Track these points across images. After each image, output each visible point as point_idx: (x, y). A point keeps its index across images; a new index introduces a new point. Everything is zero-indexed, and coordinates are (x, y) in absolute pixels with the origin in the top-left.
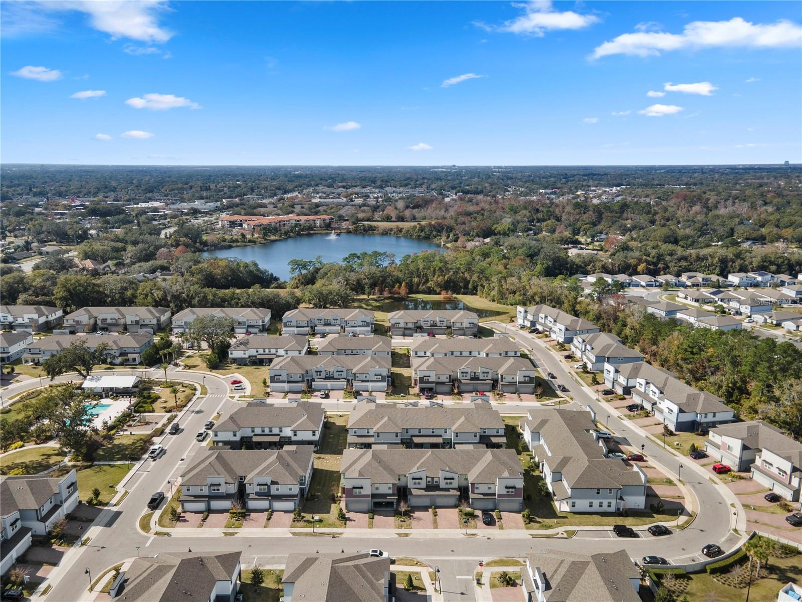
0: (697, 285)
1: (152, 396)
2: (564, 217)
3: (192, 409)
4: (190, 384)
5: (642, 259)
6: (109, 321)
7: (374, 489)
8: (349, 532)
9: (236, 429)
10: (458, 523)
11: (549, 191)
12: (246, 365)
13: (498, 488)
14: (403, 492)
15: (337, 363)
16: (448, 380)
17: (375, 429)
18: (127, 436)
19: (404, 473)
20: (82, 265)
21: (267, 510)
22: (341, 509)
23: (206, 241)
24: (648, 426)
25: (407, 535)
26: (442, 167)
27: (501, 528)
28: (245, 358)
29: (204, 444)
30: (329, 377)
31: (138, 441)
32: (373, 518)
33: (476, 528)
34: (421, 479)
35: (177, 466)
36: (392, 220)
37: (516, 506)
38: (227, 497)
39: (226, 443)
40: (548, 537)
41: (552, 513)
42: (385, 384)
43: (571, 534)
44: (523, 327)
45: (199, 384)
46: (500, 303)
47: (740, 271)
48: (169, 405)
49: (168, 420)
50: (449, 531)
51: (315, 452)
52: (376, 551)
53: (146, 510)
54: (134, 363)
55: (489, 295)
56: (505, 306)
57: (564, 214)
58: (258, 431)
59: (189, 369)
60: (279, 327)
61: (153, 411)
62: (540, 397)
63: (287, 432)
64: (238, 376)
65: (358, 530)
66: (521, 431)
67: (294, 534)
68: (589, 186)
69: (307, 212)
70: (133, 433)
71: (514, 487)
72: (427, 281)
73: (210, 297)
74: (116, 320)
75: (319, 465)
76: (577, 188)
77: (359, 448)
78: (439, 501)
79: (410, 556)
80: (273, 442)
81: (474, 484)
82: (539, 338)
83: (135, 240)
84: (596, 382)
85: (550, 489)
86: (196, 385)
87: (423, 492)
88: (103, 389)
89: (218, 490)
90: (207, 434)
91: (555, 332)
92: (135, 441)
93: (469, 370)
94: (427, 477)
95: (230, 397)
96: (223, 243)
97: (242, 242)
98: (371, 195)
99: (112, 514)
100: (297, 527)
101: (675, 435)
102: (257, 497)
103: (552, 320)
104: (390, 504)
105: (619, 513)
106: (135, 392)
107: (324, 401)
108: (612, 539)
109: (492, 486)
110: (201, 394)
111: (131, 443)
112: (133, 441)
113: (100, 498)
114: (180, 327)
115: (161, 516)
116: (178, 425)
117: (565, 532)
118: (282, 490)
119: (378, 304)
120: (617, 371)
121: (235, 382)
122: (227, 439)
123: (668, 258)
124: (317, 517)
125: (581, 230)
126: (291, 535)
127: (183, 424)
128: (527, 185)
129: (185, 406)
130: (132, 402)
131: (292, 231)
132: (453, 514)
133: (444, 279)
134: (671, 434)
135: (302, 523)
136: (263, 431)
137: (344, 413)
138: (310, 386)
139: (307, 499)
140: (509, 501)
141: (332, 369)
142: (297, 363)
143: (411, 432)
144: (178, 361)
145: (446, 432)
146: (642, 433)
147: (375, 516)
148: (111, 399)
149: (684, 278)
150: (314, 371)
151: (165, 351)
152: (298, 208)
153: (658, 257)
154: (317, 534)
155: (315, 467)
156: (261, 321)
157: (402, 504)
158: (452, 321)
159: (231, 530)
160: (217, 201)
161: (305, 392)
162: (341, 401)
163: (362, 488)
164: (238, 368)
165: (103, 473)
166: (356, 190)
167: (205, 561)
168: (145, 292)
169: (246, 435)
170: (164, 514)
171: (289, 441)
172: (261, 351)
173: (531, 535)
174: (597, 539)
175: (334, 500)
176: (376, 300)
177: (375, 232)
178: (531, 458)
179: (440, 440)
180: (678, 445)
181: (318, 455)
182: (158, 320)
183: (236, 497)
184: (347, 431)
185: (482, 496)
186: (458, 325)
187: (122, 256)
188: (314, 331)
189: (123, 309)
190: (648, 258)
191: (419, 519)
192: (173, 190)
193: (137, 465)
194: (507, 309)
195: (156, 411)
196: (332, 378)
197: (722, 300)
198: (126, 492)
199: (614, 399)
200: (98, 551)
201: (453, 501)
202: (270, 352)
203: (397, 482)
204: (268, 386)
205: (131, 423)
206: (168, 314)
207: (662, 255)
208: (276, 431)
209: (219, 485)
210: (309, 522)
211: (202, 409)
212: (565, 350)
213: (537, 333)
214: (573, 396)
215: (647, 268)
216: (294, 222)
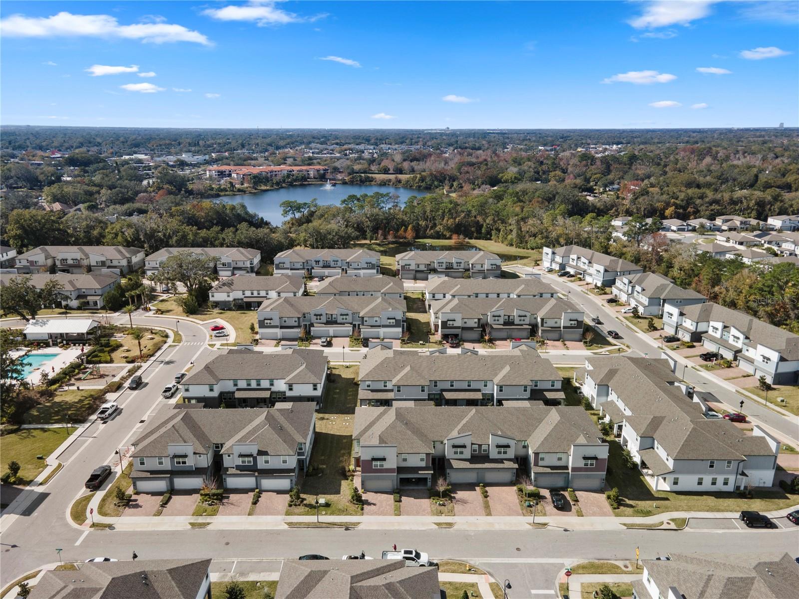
0: (735, 229)
1: (112, 343)
2: (570, 169)
3: (160, 359)
4: (160, 331)
5: (669, 202)
6: (70, 262)
7: (401, 460)
8: (368, 521)
9: (213, 381)
10: (519, 507)
11: (549, 148)
12: (230, 309)
13: (572, 460)
14: (439, 464)
15: (340, 305)
16: (476, 325)
17: (394, 381)
18: (73, 391)
19: (441, 439)
20: (50, 208)
21: (252, 490)
22: (356, 488)
23: (192, 190)
24: (734, 378)
25: (450, 525)
26: (435, 130)
27: (580, 514)
28: (229, 302)
29: (173, 401)
30: (331, 322)
31: (87, 398)
32: (400, 501)
33: (545, 515)
34: (464, 447)
35: (134, 430)
36: (390, 172)
37: (596, 483)
38: (197, 472)
39: (199, 400)
40: (650, 528)
41: (645, 494)
42: (400, 330)
43: (681, 524)
44: (551, 271)
45: (172, 330)
46: (519, 247)
47: (779, 214)
48: (131, 354)
49: (129, 372)
50: (508, 519)
51: (317, 411)
52: (411, 552)
53: (83, 491)
54: (96, 307)
55: (506, 239)
56: (525, 250)
57: (569, 167)
58: (242, 384)
59: (162, 314)
60: (270, 270)
61: (111, 361)
62: (589, 344)
63: (280, 386)
64: (220, 322)
65: (381, 518)
66: (577, 385)
67: (290, 524)
68: (589, 144)
69: (300, 163)
70: (81, 388)
71: (595, 458)
72: (435, 225)
73: (191, 237)
74: (78, 261)
75: (322, 427)
76: (577, 146)
77: (373, 406)
78: (490, 477)
79: (458, 558)
80: (261, 399)
81: (538, 453)
82: (572, 281)
83: (112, 185)
84: (652, 328)
85: (637, 459)
86: (168, 331)
87: (467, 465)
88: (51, 336)
89: (184, 463)
90: (177, 389)
91: (590, 275)
92: (82, 398)
93: (502, 313)
94: (472, 444)
95: (210, 345)
96: (210, 192)
97: (231, 191)
98: (365, 151)
99: (36, 496)
100: (295, 514)
101: (774, 389)
102: (239, 472)
103: (587, 262)
104: (423, 481)
105: (740, 494)
106: (90, 339)
107: (327, 350)
108: (741, 531)
109: (563, 456)
110: (174, 342)
111: (76, 401)
112: (79, 398)
113: (20, 474)
114: (154, 268)
115: (104, 500)
116: (140, 378)
117: (673, 520)
118: (274, 463)
119: (382, 249)
120: (682, 314)
121: (216, 328)
122: (201, 395)
123: (698, 201)
124: (322, 501)
125: (591, 180)
126: (286, 527)
127: (147, 377)
128: (524, 143)
129: (152, 355)
130: (85, 351)
131: (284, 181)
132: (509, 494)
133: (455, 222)
134: (768, 388)
135: (302, 509)
136: (249, 385)
137: (351, 364)
138: (308, 332)
139: (308, 475)
140: (588, 477)
141: (335, 312)
142: (292, 305)
143: (441, 386)
144: (149, 306)
145: (485, 386)
146: (730, 387)
147: (403, 498)
148: (60, 347)
149: (718, 222)
150: (312, 313)
151: (133, 293)
152: (290, 161)
153: (687, 201)
154: (324, 525)
155: (317, 430)
156: (248, 263)
157: (440, 481)
158: (471, 262)
159: (201, 520)
160: (205, 154)
161: (302, 339)
162: (347, 350)
163: (384, 459)
164: (221, 313)
165: (33, 439)
166: (350, 146)
167: (152, 578)
168: (114, 231)
169: (227, 390)
170: (108, 497)
171: (283, 398)
172: (248, 293)
173: (625, 525)
174: (720, 531)
175: (345, 475)
176: (379, 245)
177: (373, 183)
178: (600, 418)
179: (478, 396)
180: (783, 401)
181: (321, 415)
182: (129, 262)
183: (209, 473)
184: (357, 385)
185: (549, 470)
186: (478, 267)
187: (96, 199)
188: (311, 274)
189: (87, 249)
190: (676, 201)
191: (464, 502)
192: (161, 145)
193: (81, 429)
194: (527, 253)
195: (115, 362)
196: (335, 323)
197: (770, 242)
198: (60, 466)
199: (681, 347)
200: (7, 551)
201: (508, 477)
202: (259, 294)
203: (433, 451)
204: (257, 333)
205: (81, 376)
206: (141, 255)
207: (691, 198)
208: (265, 384)
209: (186, 456)
210: (310, 506)
211: (174, 360)
212: (605, 293)
213: (568, 277)
214: (629, 344)
215: (676, 212)
216: (285, 172)
